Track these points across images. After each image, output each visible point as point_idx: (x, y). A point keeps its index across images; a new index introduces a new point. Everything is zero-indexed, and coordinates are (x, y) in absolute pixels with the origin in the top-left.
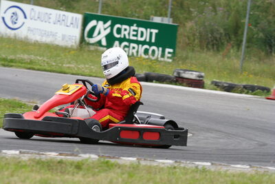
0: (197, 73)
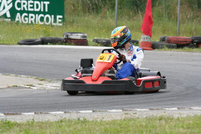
0: (82, 34)
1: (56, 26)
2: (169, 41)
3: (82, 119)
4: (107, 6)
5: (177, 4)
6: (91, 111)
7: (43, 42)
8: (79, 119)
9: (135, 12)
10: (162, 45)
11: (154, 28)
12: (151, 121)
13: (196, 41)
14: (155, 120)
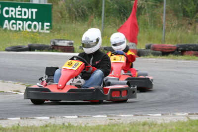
0: (68, 41)
1: (44, 33)
2: (154, 49)
3: (66, 124)
4: (94, 14)
5: (163, 12)
6: (76, 117)
7: (31, 49)
8: (64, 124)
9: (121, 20)
10: (148, 53)
11: (139, 35)
12: (134, 127)
13: (181, 48)
14: (139, 125)
